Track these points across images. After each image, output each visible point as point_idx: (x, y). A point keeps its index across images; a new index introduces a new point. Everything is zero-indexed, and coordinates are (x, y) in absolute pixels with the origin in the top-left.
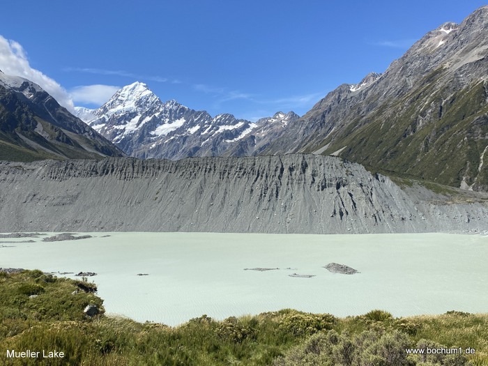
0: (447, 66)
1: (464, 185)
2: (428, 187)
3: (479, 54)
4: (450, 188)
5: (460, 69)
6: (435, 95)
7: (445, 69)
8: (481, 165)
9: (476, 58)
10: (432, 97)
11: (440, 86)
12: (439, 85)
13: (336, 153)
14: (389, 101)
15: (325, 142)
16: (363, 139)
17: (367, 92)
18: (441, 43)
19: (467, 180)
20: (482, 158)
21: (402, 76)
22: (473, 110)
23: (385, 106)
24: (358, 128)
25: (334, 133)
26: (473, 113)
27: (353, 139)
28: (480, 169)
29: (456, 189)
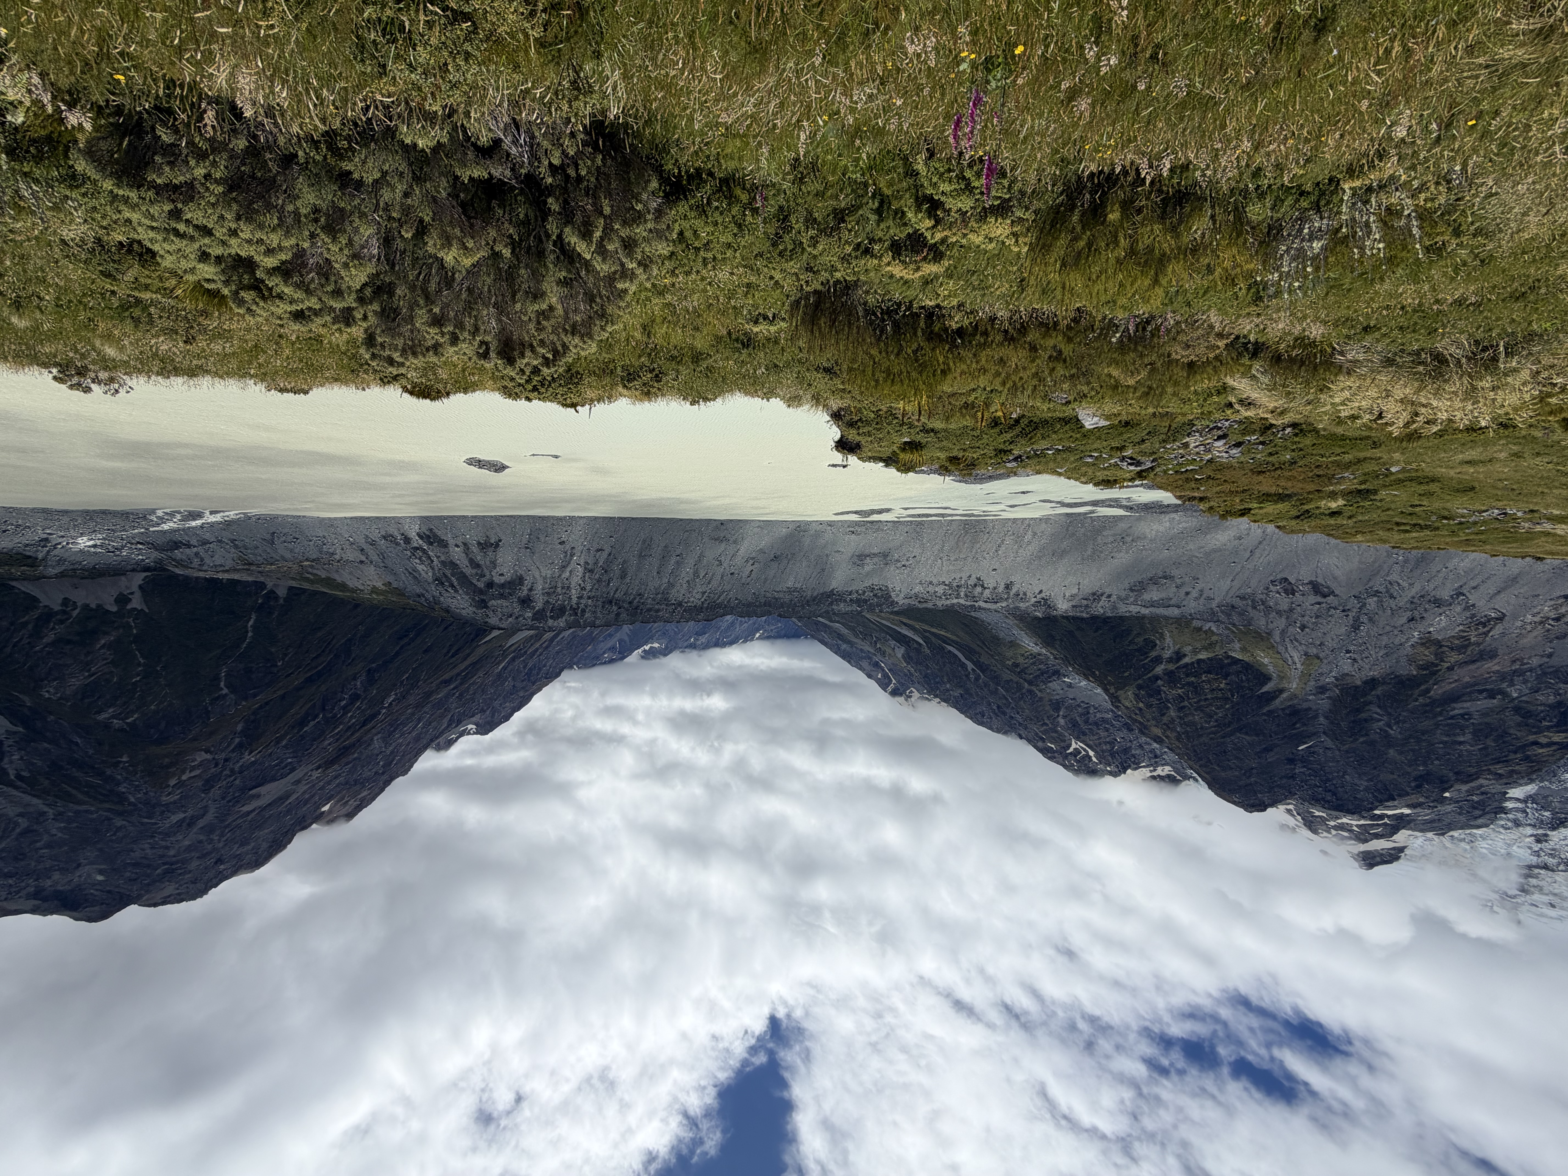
0: (316, 774)
1: (282, 592)
2: (343, 587)
3: (258, 796)
4: (306, 586)
5: (293, 770)
6: (335, 728)
7: (317, 769)
8: (251, 623)
9: (262, 790)
10: (341, 723)
11: (327, 742)
12: (329, 744)
13: (496, 633)
14: (413, 714)
15: (513, 648)
16: (453, 656)
17: (449, 725)
18: (326, 808)
19: (277, 598)
20: (250, 634)
21: (392, 752)
22: (267, 708)
23: (419, 706)
24: (463, 671)
25: (499, 663)
26: (267, 704)
27: (468, 655)
28: (254, 617)
29: (294, 584)
